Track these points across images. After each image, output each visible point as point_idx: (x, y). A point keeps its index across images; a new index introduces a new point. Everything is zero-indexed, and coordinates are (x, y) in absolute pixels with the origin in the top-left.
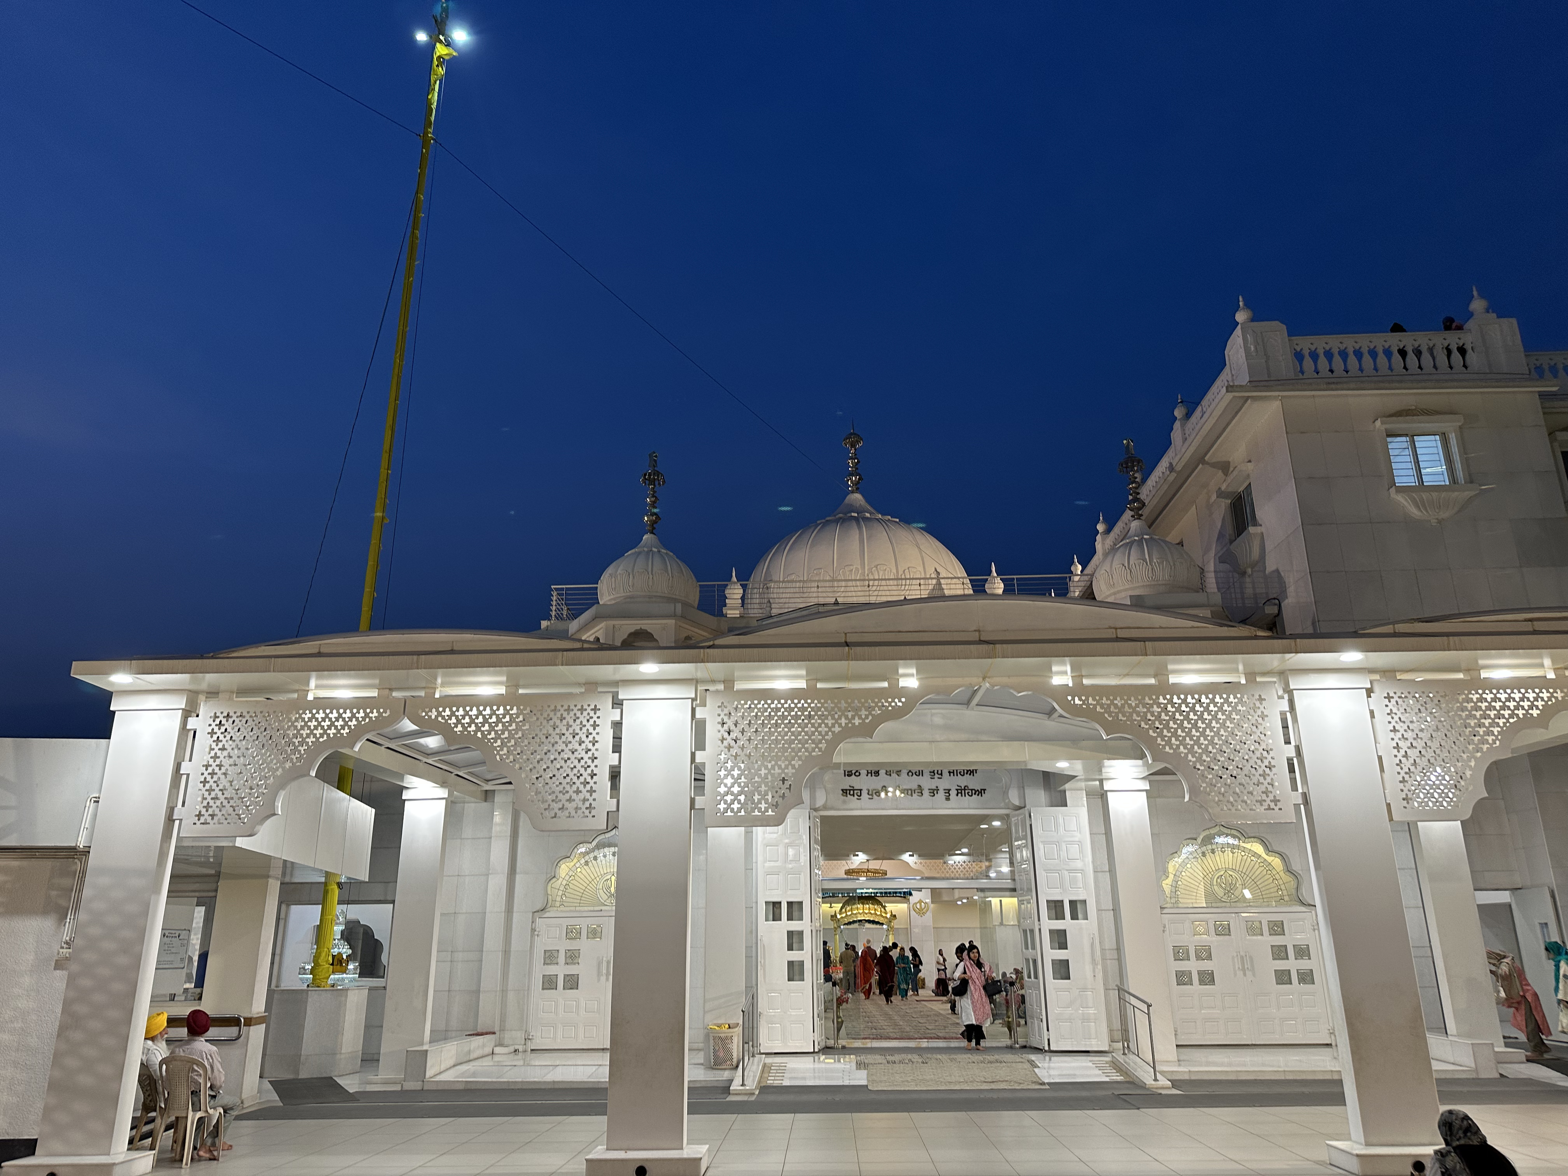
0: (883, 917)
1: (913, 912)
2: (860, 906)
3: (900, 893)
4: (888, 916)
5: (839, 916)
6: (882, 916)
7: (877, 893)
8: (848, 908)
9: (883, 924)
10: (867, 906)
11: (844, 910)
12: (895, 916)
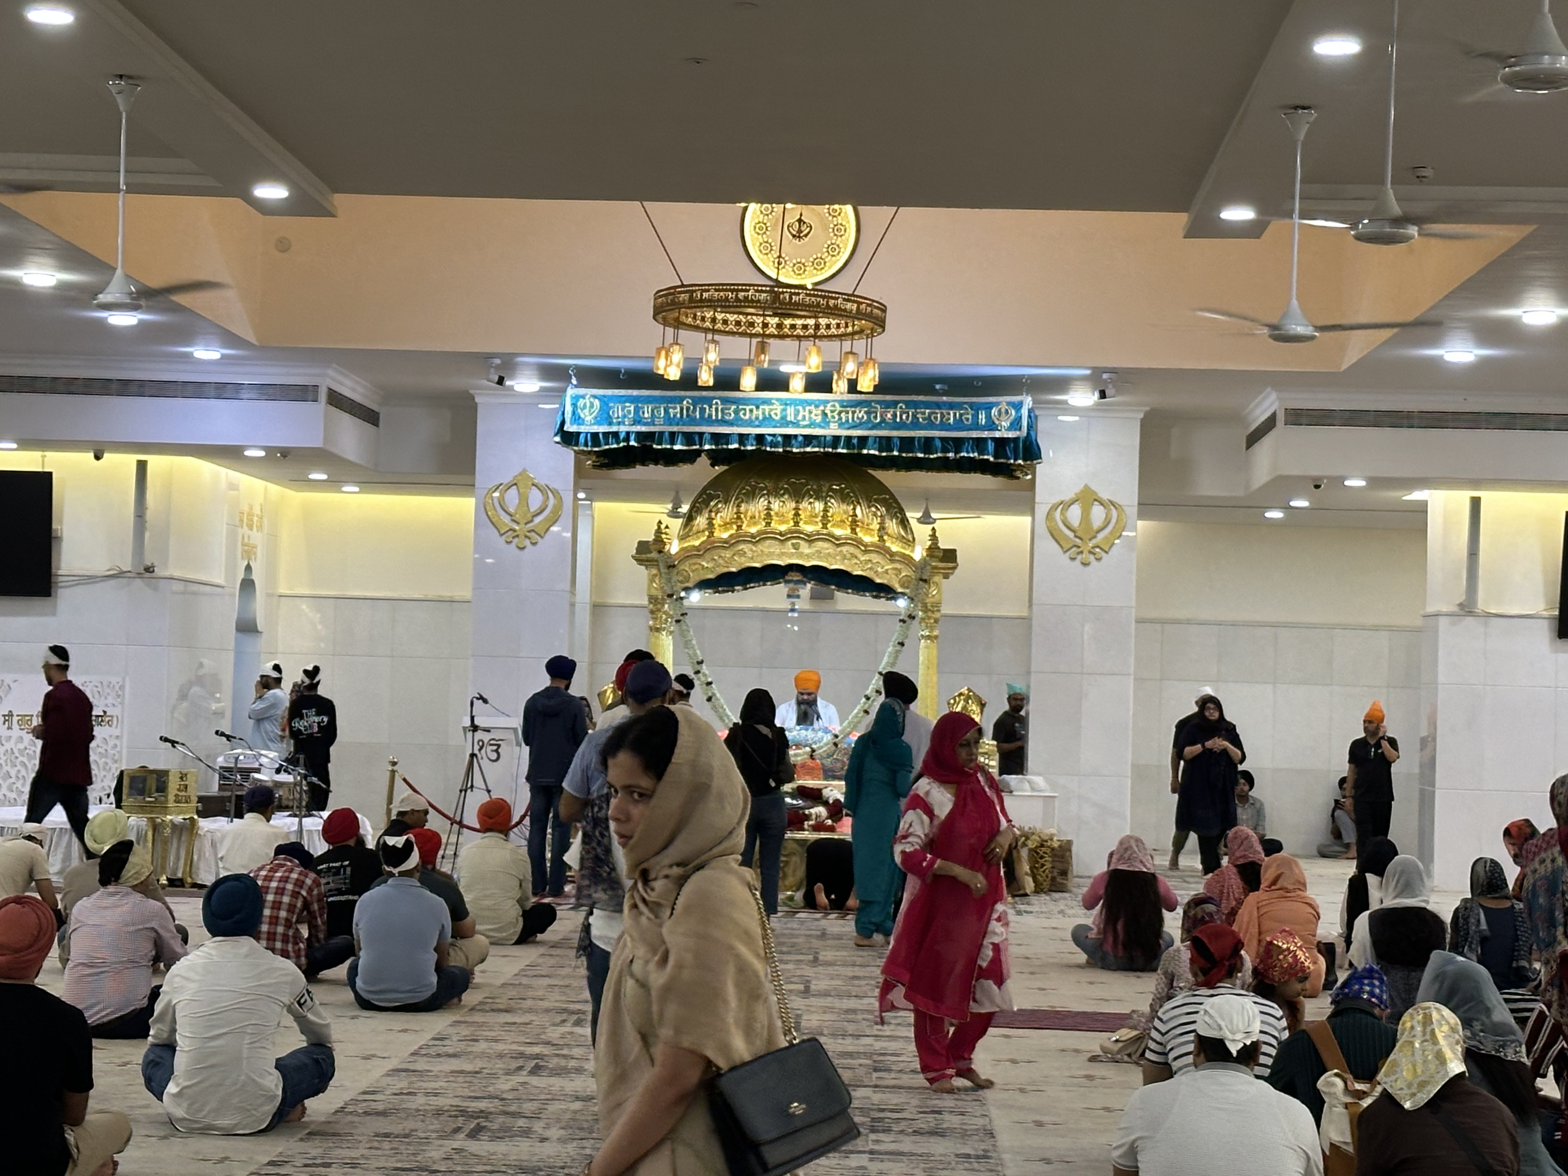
0: (892, 556)
1: (1047, 547)
2: (782, 506)
3: (979, 444)
4: (918, 553)
5: (674, 547)
6: (881, 549)
7: (863, 440)
8: (726, 513)
9: (884, 591)
10: (819, 506)
11: (701, 521)
12: (950, 556)
